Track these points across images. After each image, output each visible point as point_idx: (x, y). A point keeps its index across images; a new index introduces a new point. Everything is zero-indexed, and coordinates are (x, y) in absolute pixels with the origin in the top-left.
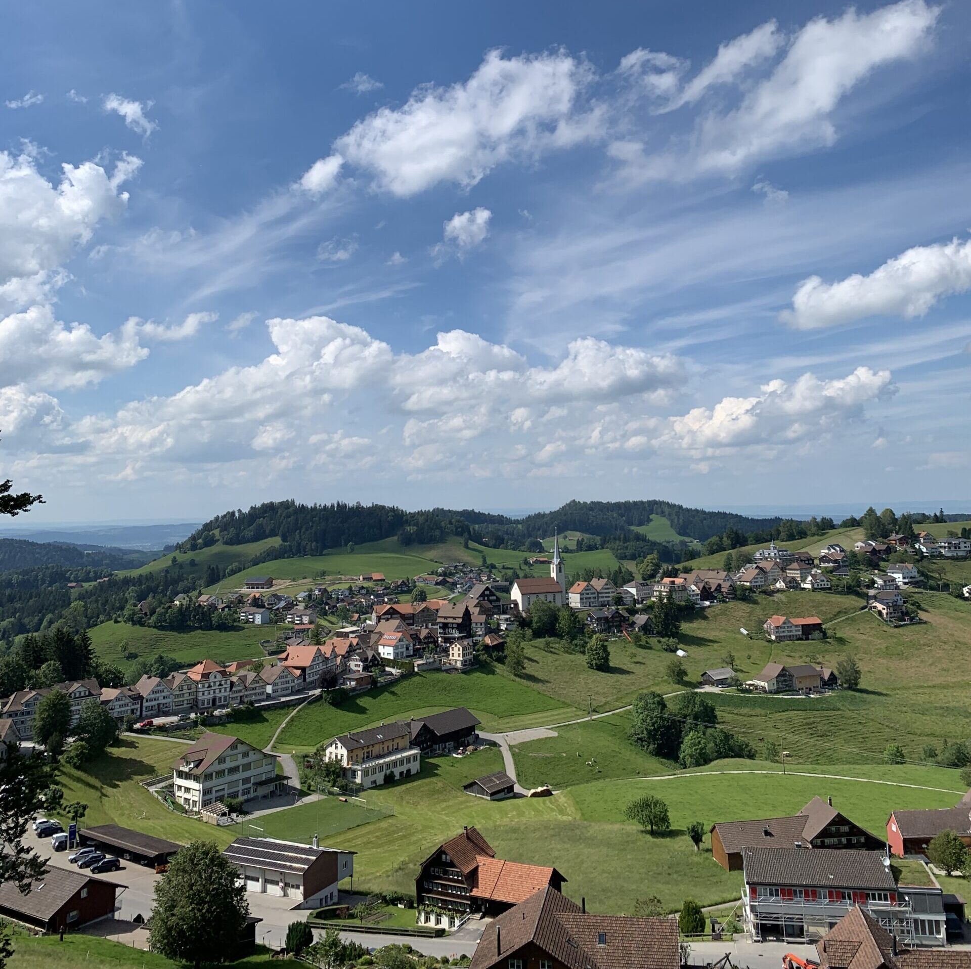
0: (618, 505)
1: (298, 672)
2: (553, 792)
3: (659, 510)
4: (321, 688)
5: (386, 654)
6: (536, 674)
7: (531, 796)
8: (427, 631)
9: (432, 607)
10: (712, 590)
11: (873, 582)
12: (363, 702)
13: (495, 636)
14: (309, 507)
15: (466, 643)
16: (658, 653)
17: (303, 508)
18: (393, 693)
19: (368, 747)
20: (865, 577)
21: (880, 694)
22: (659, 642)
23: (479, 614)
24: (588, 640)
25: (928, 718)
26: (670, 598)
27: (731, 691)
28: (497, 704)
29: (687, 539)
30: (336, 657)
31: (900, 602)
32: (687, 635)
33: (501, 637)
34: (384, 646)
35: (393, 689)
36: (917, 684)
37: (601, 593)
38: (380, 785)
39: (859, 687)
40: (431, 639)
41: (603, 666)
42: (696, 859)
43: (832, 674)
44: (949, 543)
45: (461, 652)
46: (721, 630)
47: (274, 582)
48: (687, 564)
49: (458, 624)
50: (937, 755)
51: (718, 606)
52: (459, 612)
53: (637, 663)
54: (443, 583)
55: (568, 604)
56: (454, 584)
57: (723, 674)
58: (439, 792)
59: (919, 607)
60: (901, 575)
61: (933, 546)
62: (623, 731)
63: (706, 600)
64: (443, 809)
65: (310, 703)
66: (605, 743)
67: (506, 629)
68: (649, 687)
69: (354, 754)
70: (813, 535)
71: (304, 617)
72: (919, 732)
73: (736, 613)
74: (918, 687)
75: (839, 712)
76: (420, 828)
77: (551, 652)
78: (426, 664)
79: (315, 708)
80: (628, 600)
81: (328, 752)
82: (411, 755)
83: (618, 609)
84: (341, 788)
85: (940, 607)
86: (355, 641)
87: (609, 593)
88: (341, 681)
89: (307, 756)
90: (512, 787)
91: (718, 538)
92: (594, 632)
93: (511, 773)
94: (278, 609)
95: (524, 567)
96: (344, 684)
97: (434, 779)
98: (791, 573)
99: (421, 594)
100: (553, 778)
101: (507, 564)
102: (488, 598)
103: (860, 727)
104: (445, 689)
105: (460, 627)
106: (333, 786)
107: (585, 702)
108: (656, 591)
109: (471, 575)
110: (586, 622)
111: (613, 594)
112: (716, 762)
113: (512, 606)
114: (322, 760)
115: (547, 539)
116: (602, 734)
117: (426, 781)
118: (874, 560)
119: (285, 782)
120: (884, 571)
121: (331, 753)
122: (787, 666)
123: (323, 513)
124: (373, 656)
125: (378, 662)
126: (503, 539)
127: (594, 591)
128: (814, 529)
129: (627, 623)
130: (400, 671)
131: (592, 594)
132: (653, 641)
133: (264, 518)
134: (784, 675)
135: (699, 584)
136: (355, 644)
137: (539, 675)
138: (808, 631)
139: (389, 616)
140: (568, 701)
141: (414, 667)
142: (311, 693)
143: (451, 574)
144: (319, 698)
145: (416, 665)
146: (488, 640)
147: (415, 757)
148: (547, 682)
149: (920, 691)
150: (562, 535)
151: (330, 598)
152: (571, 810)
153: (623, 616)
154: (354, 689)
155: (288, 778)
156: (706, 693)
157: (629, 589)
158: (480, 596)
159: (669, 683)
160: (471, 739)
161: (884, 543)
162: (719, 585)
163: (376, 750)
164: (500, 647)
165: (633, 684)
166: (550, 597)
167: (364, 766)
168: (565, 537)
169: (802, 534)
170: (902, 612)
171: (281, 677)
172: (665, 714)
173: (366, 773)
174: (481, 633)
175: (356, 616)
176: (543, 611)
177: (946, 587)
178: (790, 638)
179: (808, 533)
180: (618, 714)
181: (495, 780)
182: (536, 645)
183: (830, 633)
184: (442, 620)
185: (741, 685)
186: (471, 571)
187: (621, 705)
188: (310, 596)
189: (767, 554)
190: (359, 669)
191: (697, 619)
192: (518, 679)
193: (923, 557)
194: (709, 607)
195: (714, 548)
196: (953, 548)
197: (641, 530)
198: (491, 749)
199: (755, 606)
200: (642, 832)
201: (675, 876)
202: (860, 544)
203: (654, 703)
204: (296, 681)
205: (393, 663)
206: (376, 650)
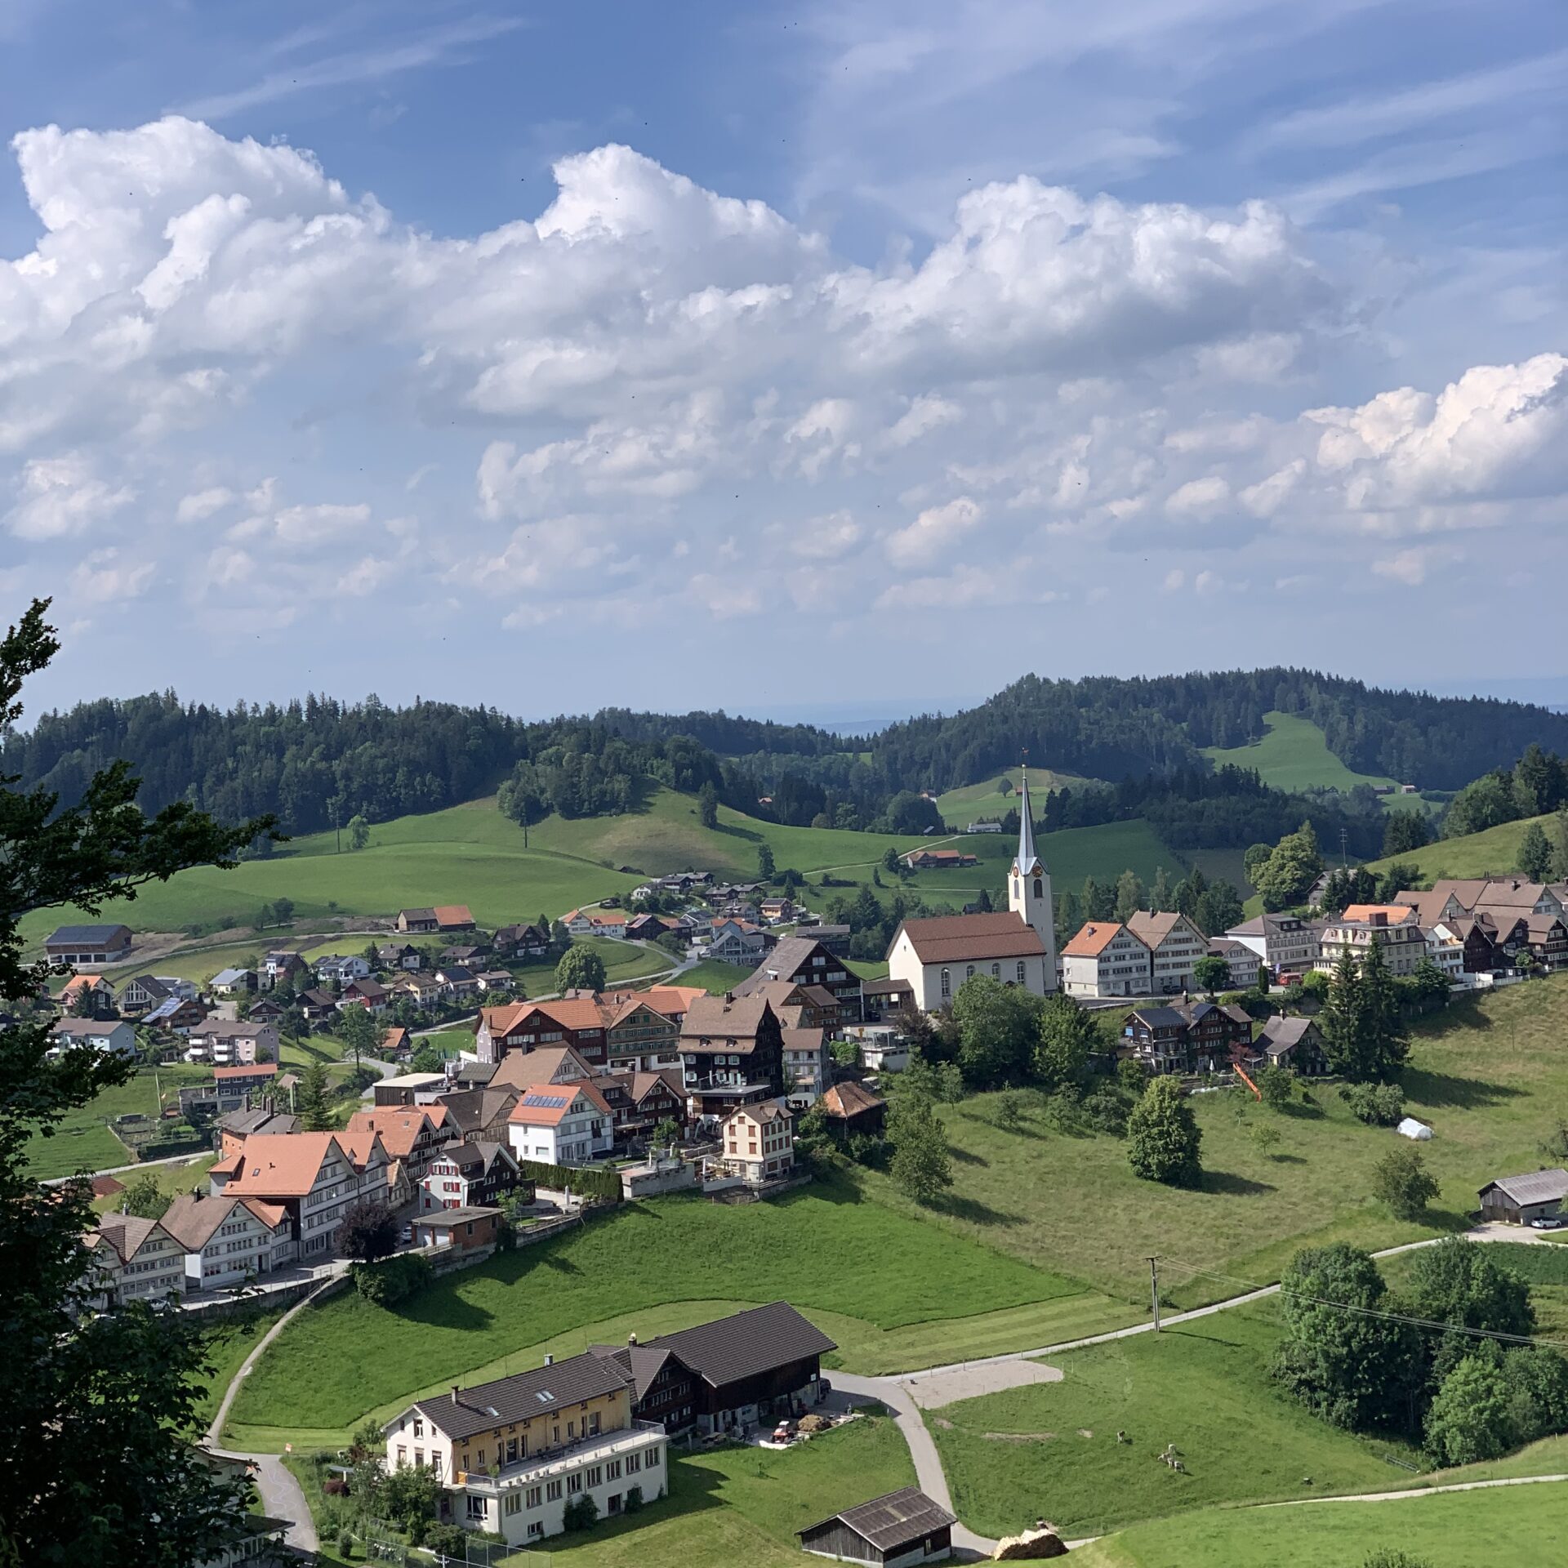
0: (1165, 688)
1: (276, 1213)
2: (1067, 1545)
3: (1293, 697)
4: (349, 1256)
5: (532, 1150)
6: (982, 1199)
7: (1002, 1558)
8: (653, 1079)
9: (661, 1008)
10: (1500, 939)
12: (475, 1293)
13: (857, 1091)
14: (224, 713)
15: (771, 1112)
16: (1346, 1131)
17: (203, 718)
18: (565, 1266)
19: (512, 1427)
22: (1346, 1096)
23: (801, 1025)
24: (1129, 1094)
26: (1374, 964)
28: (873, 1289)
29: (1378, 783)
30: (384, 1164)
32: (1426, 1075)
33: (867, 1087)
34: (526, 1126)
35: (562, 1254)
37: (1164, 954)
38: (553, 1538)
40: (664, 1102)
41: (1182, 1170)
45: (758, 1139)
46: (1532, 1058)
47: (135, 940)
49: (743, 1057)
51: (1518, 988)
52: (745, 1020)
53: (1281, 1159)
54: (651, 931)
55: (1061, 989)
56: (685, 935)
57: (1545, 1187)
58: (729, 1552)
62: (1255, 1359)
63: (1482, 971)
65: (318, 1303)
66: (1205, 1397)
67: (883, 1067)
68: (1323, 1230)
69: (472, 1450)
71: (241, 1043)
77: (1021, 1131)
78: (657, 1175)
79: (336, 1318)
80: (1241, 971)
81: (392, 1444)
82: (638, 1448)
83: (1215, 1000)
84: (442, 1548)
86: (438, 1115)
87: (1186, 953)
88: (407, 1236)
89: (327, 1459)
90: (946, 1531)
91: (1497, 782)
92: (1148, 1072)
93: (935, 1486)
94: (157, 1021)
95: (889, 879)
96: (414, 1242)
97: (709, 1516)
99: (587, 967)
100: (1061, 1504)
101: (838, 873)
102: (823, 978)
104: (715, 1247)
105: (749, 1066)
106: (415, 1544)
107: (1132, 1279)
108: (1330, 945)
109: (734, 906)
110: (1121, 1041)
111: (1199, 958)
112: (1538, 1445)
113: (895, 998)
114: (376, 1469)
115: (950, 794)
116: (1193, 1372)
117: (689, 1520)
119: (275, 1536)
121: (402, 1449)
123: (264, 729)
124: (499, 1156)
125: (513, 1172)
126: (820, 798)
127: (1142, 949)
129: (1246, 1040)
130: (580, 1199)
131: (1134, 956)
132: (1327, 1093)
133: (84, 750)
135: (1460, 923)
136: (437, 1123)
137: (995, 1202)
139: (532, 1039)
140: (1084, 1276)
141: (621, 1185)
142: (319, 1272)
143: (672, 905)
144: (346, 1286)
145: (626, 1180)
146: (835, 1102)
147: (651, 1452)
148: (1020, 1220)
150: (997, 781)
151: (314, 983)
153: (1231, 1021)
154: (445, 1258)
155: (281, 1525)
156: (1497, 1246)
157: (1246, 941)
158: (798, 972)
159: (1384, 1218)
160: (807, 1393)
162: (1522, 925)
163: (537, 1435)
164: (872, 1121)
165: (1275, 1221)
166: (1009, 970)
167: (505, 1484)
168: (1006, 787)
171: (226, 1229)
172: (1379, 1308)
173: (510, 1503)
174: (810, 1080)
175: (397, 1033)
176: (991, 1011)
180: (1236, 1313)
181: (894, 1512)
182: (977, 1112)
184: (695, 1046)
186: (733, 895)
187: (1242, 1284)
188: (251, 980)
190: (456, 1196)
191: (1455, 1026)
192: (930, 1214)
194: (1492, 989)
195: (1487, 810)
197: (1241, 758)
198: (871, 1424)
203: (1346, 1279)
204: (272, 1240)
205: (558, 1177)
206: (504, 1138)
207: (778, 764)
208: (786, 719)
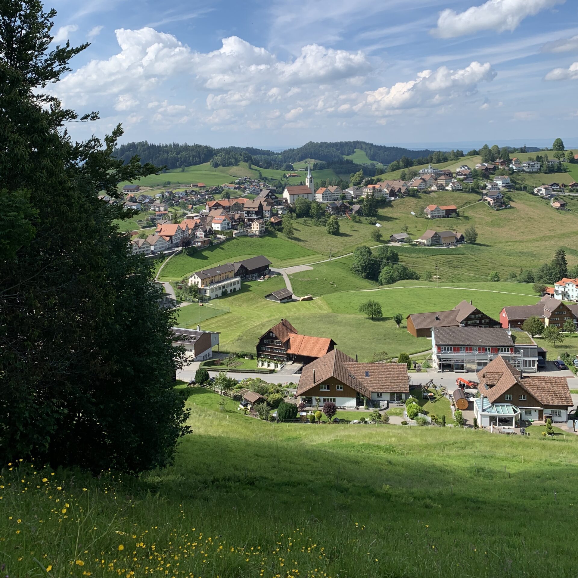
0: (336, 144)
1: (168, 238)
2: (313, 298)
3: (360, 146)
4: (182, 246)
5: (216, 228)
6: (299, 237)
7: (302, 300)
8: (239, 215)
9: (240, 202)
10: (396, 191)
11: (486, 186)
12: (205, 253)
13: (277, 217)
14: (157, 145)
15: (261, 221)
16: (366, 226)
17: (153, 146)
18: (222, 249)
19: (212, 277)
20: (482, 183)
21: (487, 246)
22: (366, 219)
23: (267, 205)
24: (327, 219)
25: (512, 258)
26: (373, 195)
27: (406, 245)
28: (279, 253)
29: (375, 162)
30: (188, 230)
31: (500, 197)
32: (381, 216)
33: (279, 217)
34: (215, 223)
35: (222, 246)
36: (507, 240)
37: (334, 194)
38: (220, 297)
39: (476, 242)
40: (241, 219)
41: (336, 232)
42: (397, 331)
43: (462, 236)
44: (529, 164)
45: (258, 226)
46: (401, 213)
47: (140, 188)
48: (378, 177)
49: (256, 211)
50: (516, 277)
51: (399, 200)
52: (256, 205)
53: (354, 230)
54: (239, 188)
55: (315, 200)
56: (245, 189)
57: (402, 236)
58: (252, 299)
59: (511, 200)
60: (501, 182)
61: (519, 166)
62: (348, 266)
63: (392, 197)
64: (255, 308)
65: (176, 255)
66: (339, 272)
67: (282, 213)
68: (361, 243)
69: (205, 281)
70: (452, 160)
71: (161, 207)
72: (507, 265)
73: (409, 204)
74: (507, 242)
75: (465, 256)
76: (245, 318)
77: (307, 225)
78: (240, 233)
79: (179, 257)
80: (348, 197)
81: (190, 280)
82: (235, 281)
83: (343, 202)
84: (199, 299)
85: (522, 199)
86: (198, 221)
87: (338, 193)
89: (177, 283)
90: (291, 296)
91: (397, 162)
92: (331, 215)
93: (290, 288)
94: (145, 203)
95: (283, 179)
96: (194, 244)
97: (248, 293)
98: (440, 182)
99: (227, 195)
100: (312, 291)
101: (274, 177)
102: (271, 197)
103: (476, 263)
104: (250, 245)
105: (257, 213)
106: (194, 298)
107: (326, 252)
108: (365, 192)
109: (254, 184)
110: (326, 209)
111: (341, 194)
112: (399, 282)
113: (284, 201)
114: (187, 284)
115: (295, 163)
116: (337, 268)
117: (245, 294)
118: (486, 174)
119: (168, 297)
120: (492, 180)
121: (192, 281)
122: (438, 232)
123: (165, 149)
124: (210, 229)
125: (213, 232)
126: (271, 164)
128: (452, 157)
129: (349, 209)
130: (225, 237)
131: (329, 194)
132: (363, 219)
133: (130, 152)
134: (436, 237)
135: (389, 188)
136: (198, 223)
137: (302, 238)
138: (449, 213)
139: (216, 207)
140: (318, 251)
141: (233, 234)
142: (176, 249)
143: (243, 183)
144: (181, 252)
146: (273, 220)
147: (238, 282)
148: (306, 241)
149: (509, 244)
150: (304, 161)
151: (175, 196)
152: (326, 307)
153: (346, 206)
154: (200, 247)
155: (169, 294)
156: (393, 246)
157: (349, 191)
158: (266, 196)
159: (372, 241)
160: (267, 271)
161: (492, 165)
162: (400, 189)
163: (217, 279)
164: (279, 223)
165: (353, 242)
166: (305, 196)
167: (211, 287)
168: (306, 162)
169: (445, 160)
170: (501, 203)
171: (159, 241)
172: (371, 257)
173: (212, 291)
174: (268, 216)
175: (191, 206)
176: (302, 203)
177: (525, 188)
178: (439, 217)
179: (449, 159)
180: (345, 258)
181: (282, 292)
182: (299, 222)
183: (461, 214)
184: (247, 209)
185: (412, 242)
186: (254, 181)
187: (346, 253)
188: (163, 196)
189: (427, 171)
190: (202, 236)
191: (387, 207)
192: (290, 240)
193: (513, 172)
194: (394, 200)
195: (395, 168)
196: (530, 167)
197: (350, 157)
198: (278, 277)
199: (420, 200)
200: (367, 318)
201: (388, 340)
202: (479, 165)
203: (365, 252)
204: (167, 243)
205: (221, 233)
206: (211, 226)
207: (263, 157)
208: (265, 149)
